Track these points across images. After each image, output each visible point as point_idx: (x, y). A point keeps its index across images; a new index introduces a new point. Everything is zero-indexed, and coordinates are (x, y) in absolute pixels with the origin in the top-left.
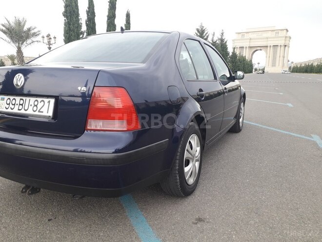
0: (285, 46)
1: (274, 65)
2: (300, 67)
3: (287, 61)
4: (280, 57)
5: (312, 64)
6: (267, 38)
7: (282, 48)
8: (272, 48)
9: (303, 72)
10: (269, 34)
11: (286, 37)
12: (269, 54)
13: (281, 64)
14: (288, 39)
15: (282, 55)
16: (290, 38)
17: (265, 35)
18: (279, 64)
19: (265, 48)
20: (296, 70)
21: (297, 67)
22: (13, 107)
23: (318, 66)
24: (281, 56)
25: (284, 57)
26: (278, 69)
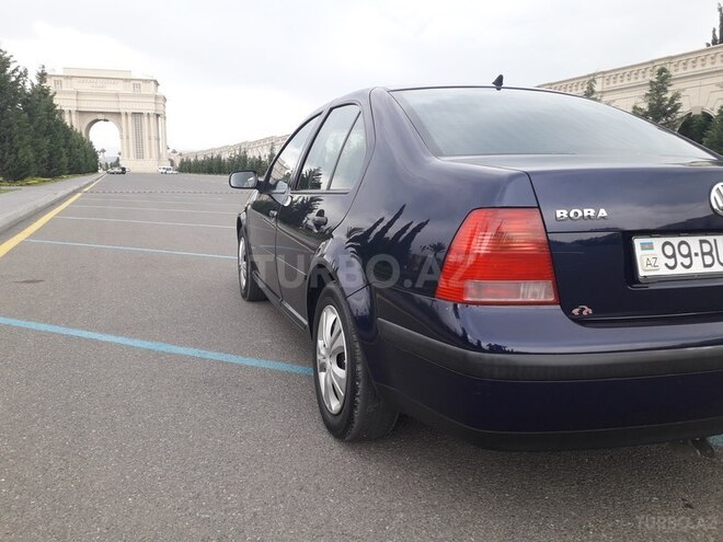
0: (158, 116)
1: (140, 155)
2: (196, 160)
3: (165, 148)
4: (150, 139)
5: (219, 157)
6: (117, 95)
7: (152, 119)
8: (130, 118)
9: (204, 172)
10: (120, 88)
11: (156, 97)
12: (127, 132)
13: (154, 155)
14: (161, 101)
15: (153, 135)
16: (165, 99)
17: (111, 88)
18: (151, 154)
19: (115, 116)
20: (189, 167)
21: (189, 162)
22: (687, 261)
23: (232, 161)
24: (153, 138)
25: (158, 139)
26: (149, 165)
